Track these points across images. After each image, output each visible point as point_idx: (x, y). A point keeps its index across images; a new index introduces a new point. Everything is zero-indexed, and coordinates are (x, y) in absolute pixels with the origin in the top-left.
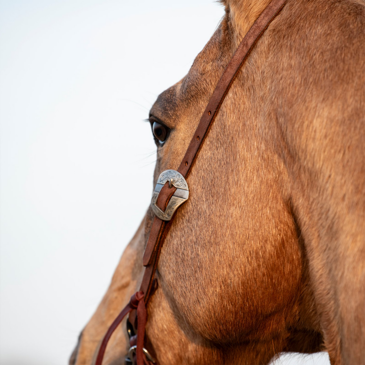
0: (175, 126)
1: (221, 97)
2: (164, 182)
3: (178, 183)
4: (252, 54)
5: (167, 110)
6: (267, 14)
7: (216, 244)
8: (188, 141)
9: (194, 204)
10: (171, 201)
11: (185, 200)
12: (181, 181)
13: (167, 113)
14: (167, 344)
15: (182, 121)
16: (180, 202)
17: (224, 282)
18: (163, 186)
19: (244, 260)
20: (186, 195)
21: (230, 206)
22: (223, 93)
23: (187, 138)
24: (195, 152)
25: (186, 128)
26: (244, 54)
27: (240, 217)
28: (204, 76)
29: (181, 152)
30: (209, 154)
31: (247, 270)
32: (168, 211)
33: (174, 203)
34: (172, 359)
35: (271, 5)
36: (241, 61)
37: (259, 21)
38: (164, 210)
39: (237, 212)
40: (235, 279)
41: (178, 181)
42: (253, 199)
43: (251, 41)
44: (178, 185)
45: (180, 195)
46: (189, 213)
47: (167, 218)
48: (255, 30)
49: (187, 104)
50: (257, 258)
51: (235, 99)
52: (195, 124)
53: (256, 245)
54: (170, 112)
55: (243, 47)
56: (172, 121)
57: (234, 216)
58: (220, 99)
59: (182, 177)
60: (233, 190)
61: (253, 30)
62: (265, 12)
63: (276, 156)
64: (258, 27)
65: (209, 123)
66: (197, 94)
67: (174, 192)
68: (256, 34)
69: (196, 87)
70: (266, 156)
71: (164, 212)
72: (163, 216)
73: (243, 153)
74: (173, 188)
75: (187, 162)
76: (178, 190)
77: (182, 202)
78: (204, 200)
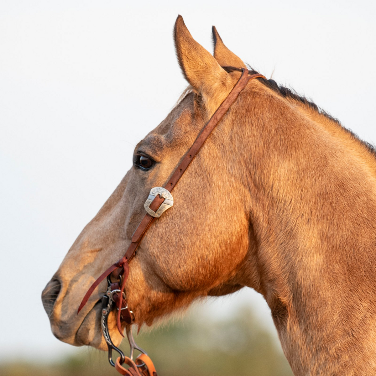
0: (161, 161)
1: (199, 148)
2: (156, 194)
3: (166, 196)
4: (219, 125)
5: (156, 151)
6: (228, 102)
7: (197, 234)
8: (170, 171)
9: (177, 209)
10: (161, 206)
11: (170, 206)
12: (168, 195)
13: (156, 153)
14: (136, 288)
15: (166, 159)
16: (167, 207)
17: (202, 257)
18: (155, 197)
19: (218, 245)
20: (172, 203)
21: (208, 213)
22: (201, 145)
23: (170, 169)
24: (178, 178)
25: (169, 163)
26: (215, 124)
27: (216, 220)
28: (187, 134)
29: (165, 177)
30: (189, 181)
31: (219, 251)
32: (158, 212)
33: (163, 207)
34: (137, 298)
35: (230, 96)
36: (213, 128)
37: (223, 105)
38: (156, 212)
39: (214, 217)
40: (210, 255)
41: (166, 194)
42: (225, 210)
43: (219, 117)
44: (166, 197)
45: (167, 203)
46: (172, 215)
47: (157, 216)
48: (221, 110)
49: (172, 149)
50: (226, 245)
51: (209, 150)
52: (177, 161)
53: (225, 236)
54: (158, 153)
55: (214, 119)
56: (159, 158)
57: (211, 219)
58: (199, 149)
59: (168, 192)
60: (210, 204)
61: (220, 110)
62: (227, 100)
63: (242, 186)
64: (223, 109)
65: (189, 162)
66: (180, 144)
67: (164, 201)
68: (222, 113)
69: (180, 140)
70: (235, 186)
71: (155, 212)
72: (154, 214)
73: (217, 183)
74: (162, 198)
75: (171, 184)
76: (166, 200)
77: (169, 207)
78: (186, 208)
